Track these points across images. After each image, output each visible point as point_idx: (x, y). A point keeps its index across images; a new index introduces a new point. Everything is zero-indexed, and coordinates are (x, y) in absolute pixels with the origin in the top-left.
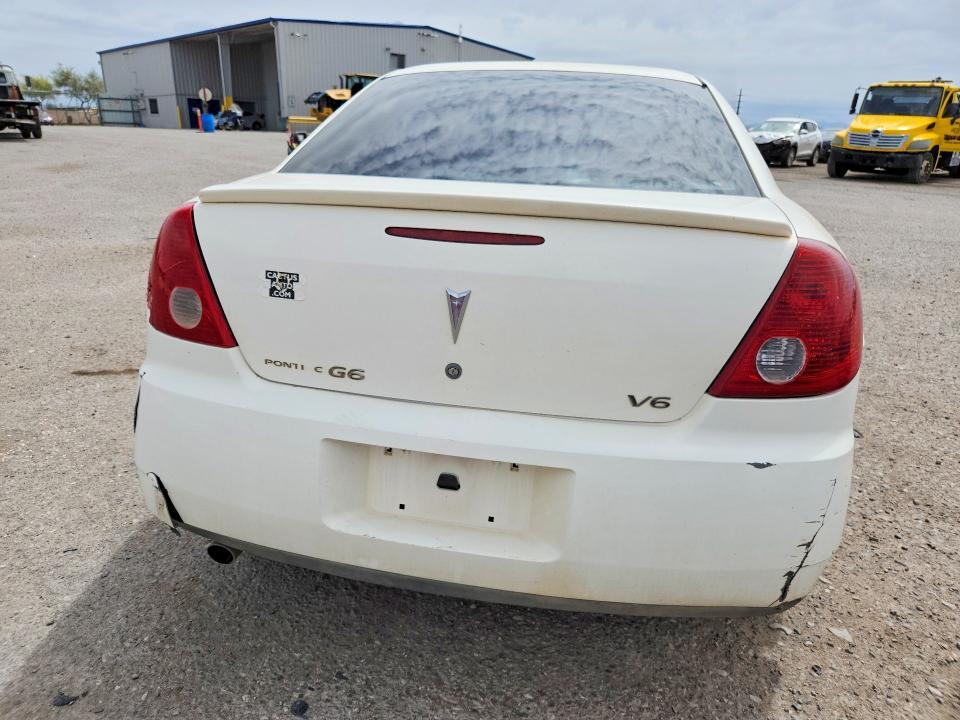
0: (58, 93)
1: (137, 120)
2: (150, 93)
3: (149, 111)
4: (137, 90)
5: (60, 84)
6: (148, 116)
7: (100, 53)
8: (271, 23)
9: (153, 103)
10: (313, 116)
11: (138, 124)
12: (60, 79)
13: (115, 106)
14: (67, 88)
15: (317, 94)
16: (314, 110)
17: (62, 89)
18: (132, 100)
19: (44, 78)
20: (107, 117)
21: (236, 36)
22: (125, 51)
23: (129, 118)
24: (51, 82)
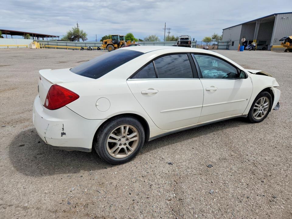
0: (212, 41)
1: (227, 48)
2: (233, 40)
3: (231, 45)
4: (230, 39)
5: (213, 38)
6: (231, 47)
7: (223, 30)
8: (275, 15)
9: (233, 42)
10: (281, 45)
11: (227, 49)
12: (213, 37)
13: (222, 44)
14: (215, 40)
15: (285, 37)
16: (283, 43)
17: (213, 40)
18: (227, 42)
19: (210, 37)
20: (219, 47)
21: (263, 21)
22: (230, 29)
23: (225, 47)
24: (211, 38)
